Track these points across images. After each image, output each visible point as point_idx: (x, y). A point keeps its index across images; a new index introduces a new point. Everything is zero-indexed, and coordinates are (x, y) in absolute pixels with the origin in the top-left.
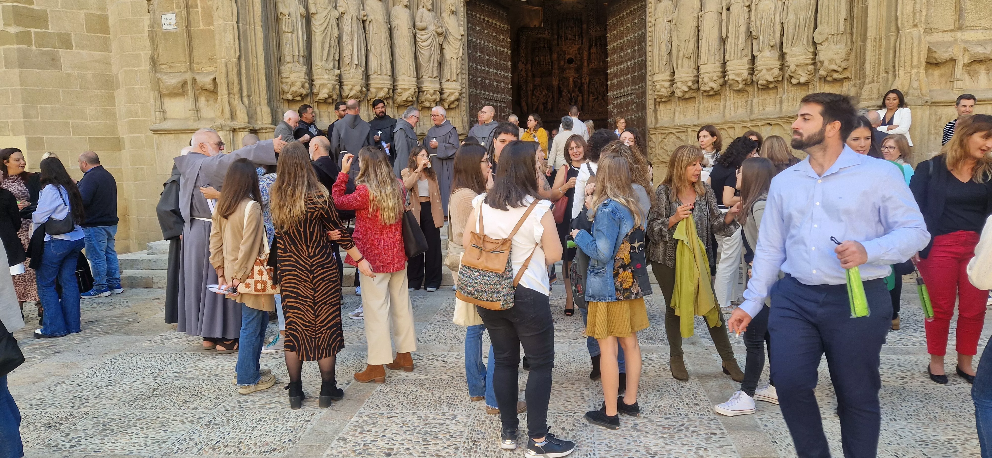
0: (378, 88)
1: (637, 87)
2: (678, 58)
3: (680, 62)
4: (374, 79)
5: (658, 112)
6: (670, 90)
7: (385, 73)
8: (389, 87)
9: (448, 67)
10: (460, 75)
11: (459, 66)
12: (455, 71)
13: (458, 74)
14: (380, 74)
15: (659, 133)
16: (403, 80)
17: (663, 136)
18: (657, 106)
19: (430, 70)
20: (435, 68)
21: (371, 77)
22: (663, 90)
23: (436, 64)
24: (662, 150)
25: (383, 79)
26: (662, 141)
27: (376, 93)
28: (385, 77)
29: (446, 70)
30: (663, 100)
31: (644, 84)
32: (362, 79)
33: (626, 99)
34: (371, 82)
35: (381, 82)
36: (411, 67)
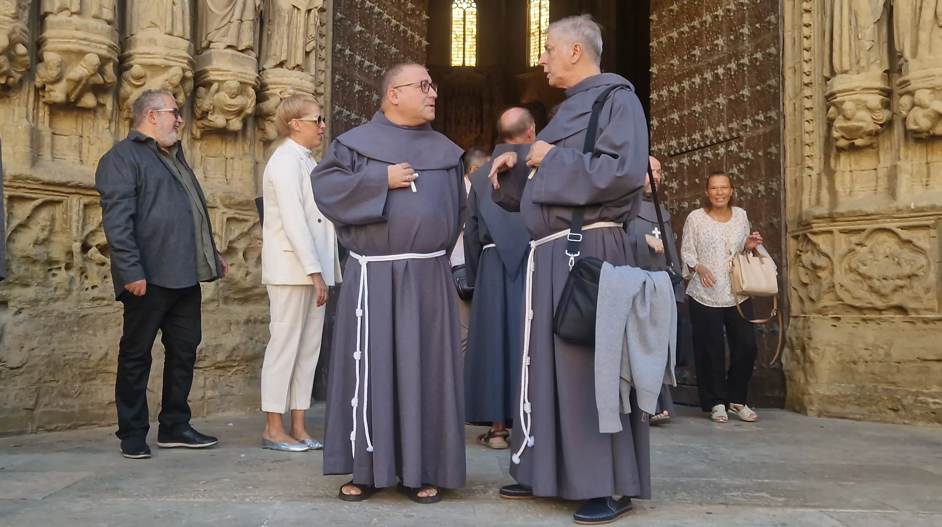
0: (67, 52)
1: (748, 122)
2: (917, 26)
3: (924, 36)
4: (59, 24)
5: (838, 177)
6: (884, 115)
7: (94, 10)
8: (104, 52)
9: (284, 29)
10: (312, 56)
11: (312, 31)
12: (301, 42)
13: (307, 54)
14: (79, 13)
15: (842, 232)
16: (152, 41)
17: (855, 239)
18: (832, 161)
19: (233, 28)
20: (247, 25)
21: (50, 19)
22: (863, 114)
23: (249, 15)
24: (853, 276)
25: (86, 28)
26: (851, 251)
27: (61, 65)
28: (93, 23)
29: (276, 37)
30: (859, 142)
31: (773, 114)
32: (16, 17)
33: (709, 154)
34: (48, 33)
35: (80, 34)
36: (178, 10)
